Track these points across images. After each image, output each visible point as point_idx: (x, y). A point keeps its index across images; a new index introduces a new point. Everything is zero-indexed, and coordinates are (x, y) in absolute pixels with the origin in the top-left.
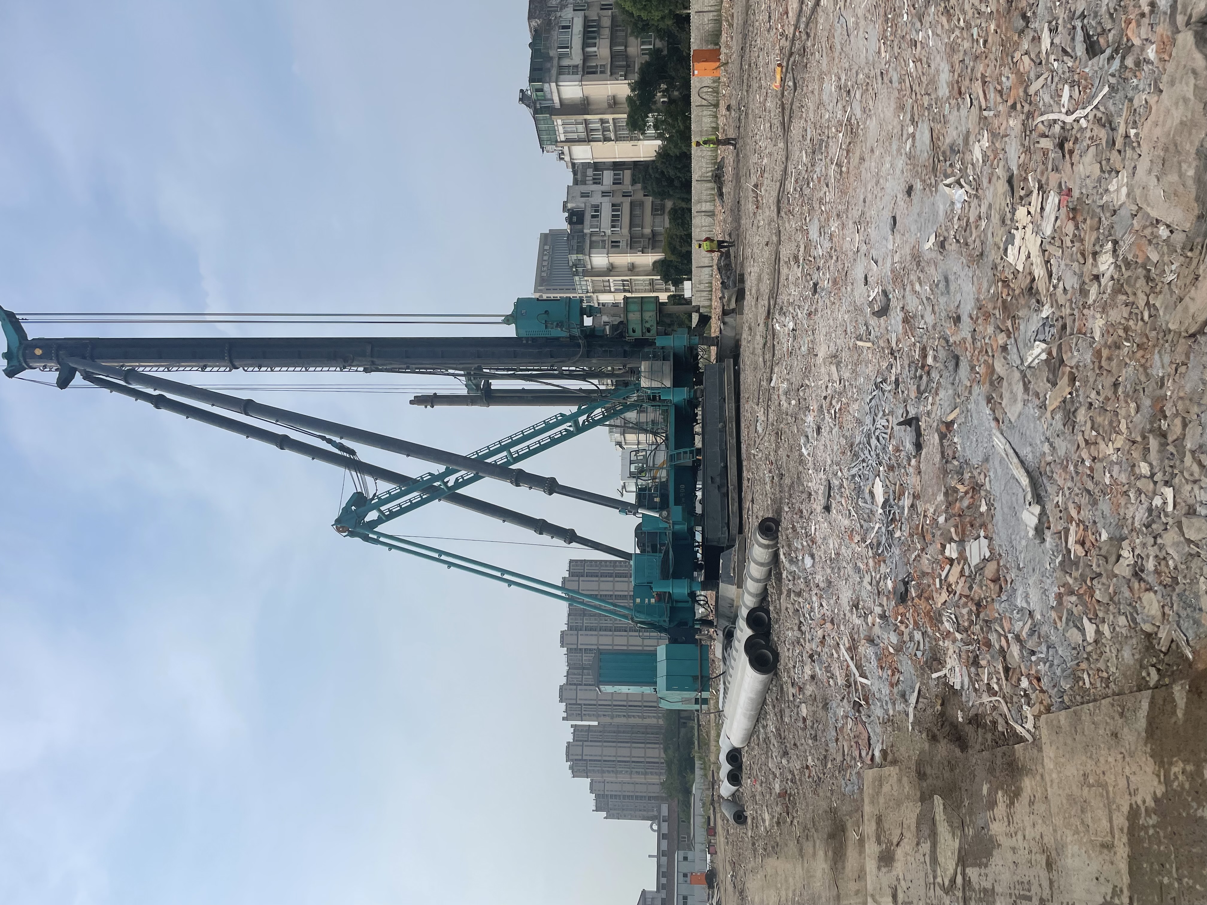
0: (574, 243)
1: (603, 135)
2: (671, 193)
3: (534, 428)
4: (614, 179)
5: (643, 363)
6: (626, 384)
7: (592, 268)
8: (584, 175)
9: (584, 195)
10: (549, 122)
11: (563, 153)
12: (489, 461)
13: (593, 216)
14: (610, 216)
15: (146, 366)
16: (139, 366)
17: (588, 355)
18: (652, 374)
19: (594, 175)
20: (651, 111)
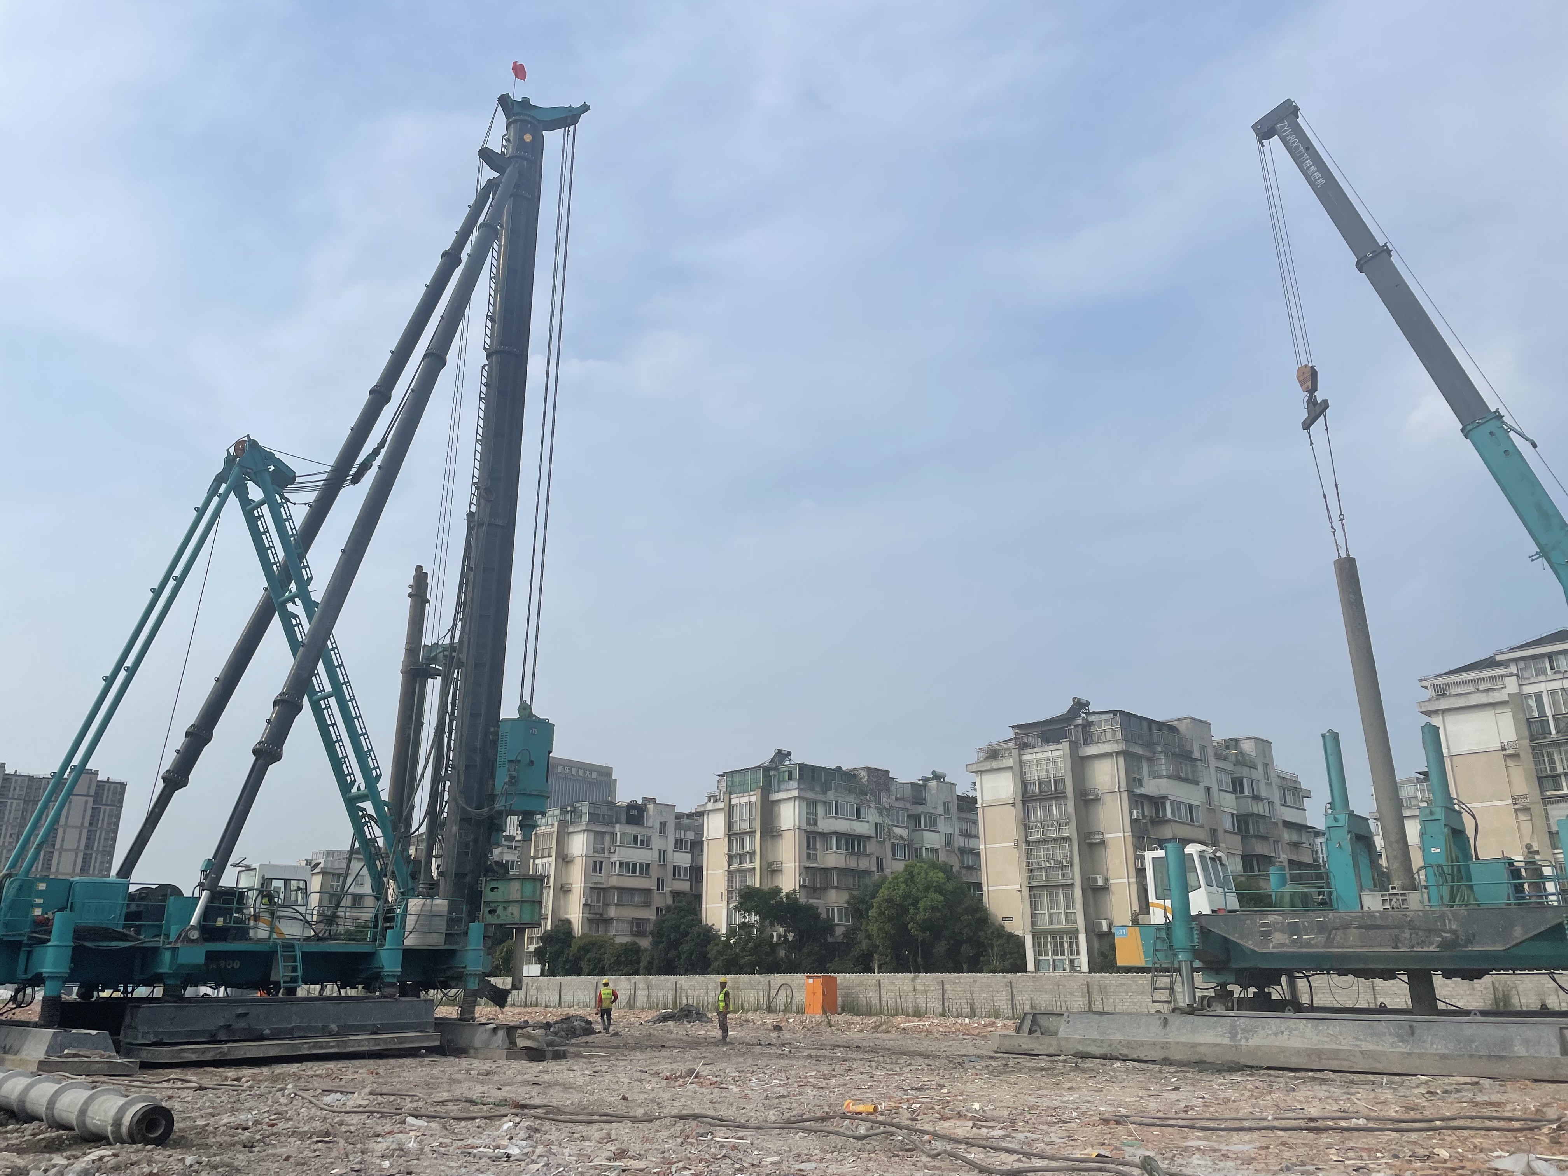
0: (604, 811)
1: (736, 855)
2: (661, 946)
3: (363, 734)
4: (680, 868)
5: (446, 902)
6: (414, 876)
7: (569, 833)
8: (688, 828)
9: (663, 826)
10: (754, 785)
11: (716, 801)
12: (321, 667)
13: (635, 838)
14: (634, 861)
15: (499, 253)
16: (500, 246)
17: (465, 820)
18: (427, 917)
19: (687, 841)
20: (763, 919)
